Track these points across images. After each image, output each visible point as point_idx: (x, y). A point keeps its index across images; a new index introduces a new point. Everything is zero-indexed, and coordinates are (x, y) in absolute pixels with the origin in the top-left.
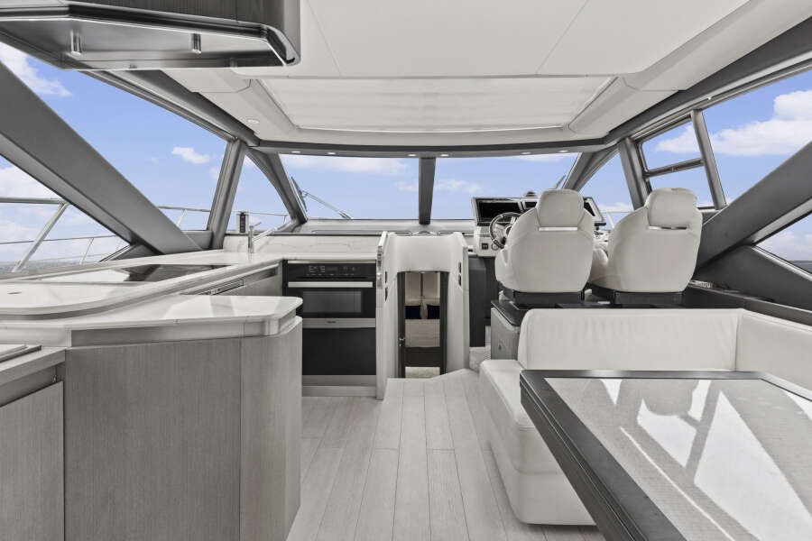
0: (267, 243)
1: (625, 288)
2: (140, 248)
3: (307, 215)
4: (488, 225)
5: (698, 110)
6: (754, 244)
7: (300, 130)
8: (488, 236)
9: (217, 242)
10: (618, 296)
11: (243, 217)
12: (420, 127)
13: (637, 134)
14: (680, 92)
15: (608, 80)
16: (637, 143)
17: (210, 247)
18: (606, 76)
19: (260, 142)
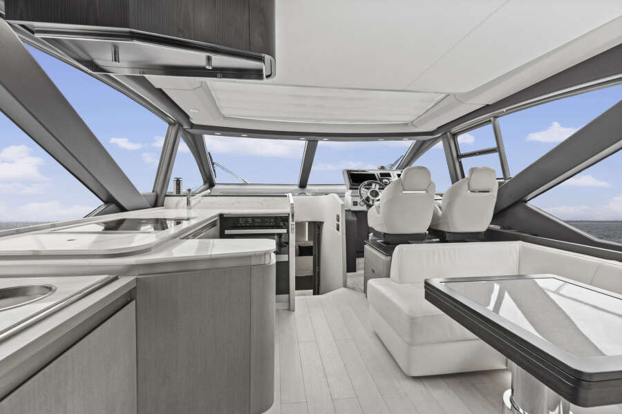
0: (199, 202)
1: (452, 230)
2: (112, 206)
3: (216, 180)
4: (357, 189)
5: (495, 117)
6: (526, 202)
7: (224, 118)
8: (358, 196)
9: (160, 201)
10: (447, 235)
11: (178, 182)
12: (310, 119)
13: (454, 130)
14: (488, 105)
15: (443, 96)
16: (455, 136)
17: (155, 205)
18: (442, 93)
19: (192, 126)
